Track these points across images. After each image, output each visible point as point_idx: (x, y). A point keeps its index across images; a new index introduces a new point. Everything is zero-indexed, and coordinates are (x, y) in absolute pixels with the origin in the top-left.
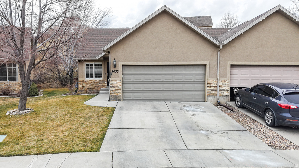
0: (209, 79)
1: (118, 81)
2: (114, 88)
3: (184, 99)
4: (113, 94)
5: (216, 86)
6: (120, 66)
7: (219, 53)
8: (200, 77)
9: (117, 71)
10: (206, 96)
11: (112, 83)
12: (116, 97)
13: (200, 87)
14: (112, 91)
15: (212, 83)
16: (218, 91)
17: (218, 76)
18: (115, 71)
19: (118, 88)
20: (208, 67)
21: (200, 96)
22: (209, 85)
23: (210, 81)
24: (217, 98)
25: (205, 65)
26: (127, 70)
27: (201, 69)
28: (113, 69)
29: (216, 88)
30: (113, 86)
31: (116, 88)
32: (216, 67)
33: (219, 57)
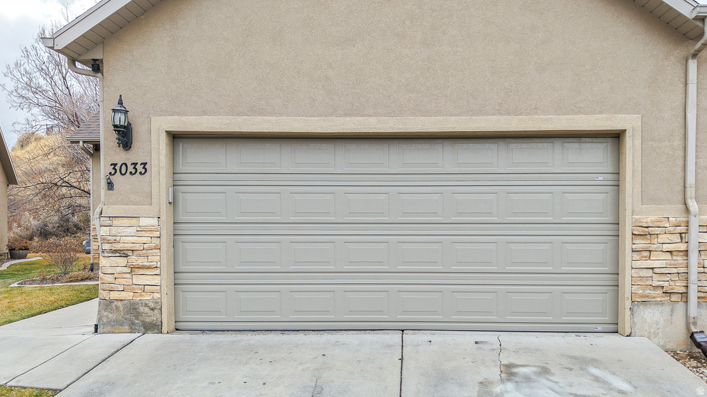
0: (637, 212)
1: (144, 222)
2: (122, 261)
3: (509, 318)
4: (114, 295)
5: (683, 247)
6: (154, 138)
7: (693, 65)
8: (595, 202)
9: (140, 168)
10: (628, 304)
11: (114, 231)
12: (133, 308)
13: (594, 252)
14: (109, 278)
15: (657, 230)
16: (693, 277)
17: (691, 192)
18: (131, 168)
19: (141, 261)
20: (631, 144)
21: (594, 303)
22: (641, 243)
23: (648, 219)
24: (687, 317)
25: (617, 137)
26: (197, 159)
27: (596, 156)
28: (121, 157)
29: (680, 259)
30: (118, 246)
31: (134, 260)
32: (678, 142)
33: (692, 89)
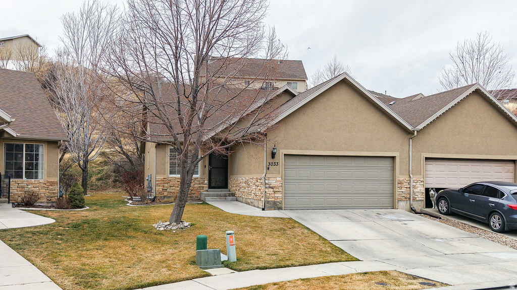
0: (399, 177)
1: (278, 179)
2: (272, 190)
3: (368, 205)
4: (270, 200)
5: (409, 186)
6: (281, 156)
7: (411, 141)
8: (387, 174)
9: (276, 164)
10: (397, 201)
11: (270, 181)
12: (275, 203)
13: (387, 187)
14: (268, 195)
15: (403, 182)
16: (412, 194)
17: (411, 172)
18: (274, 164)
19: (277, 190)
20: (397, 160)
21: (388, 200)
22: (400, 185)
23: (401, 179)
24: (410, 204)
25: (393, 158)
26: (292, 162)
27: (387, 164)
28: (271, 161)
29: (408, 189)
30: (271, 186)
31: (275, 190)
32: (408, 160)
33: (411, 146)
